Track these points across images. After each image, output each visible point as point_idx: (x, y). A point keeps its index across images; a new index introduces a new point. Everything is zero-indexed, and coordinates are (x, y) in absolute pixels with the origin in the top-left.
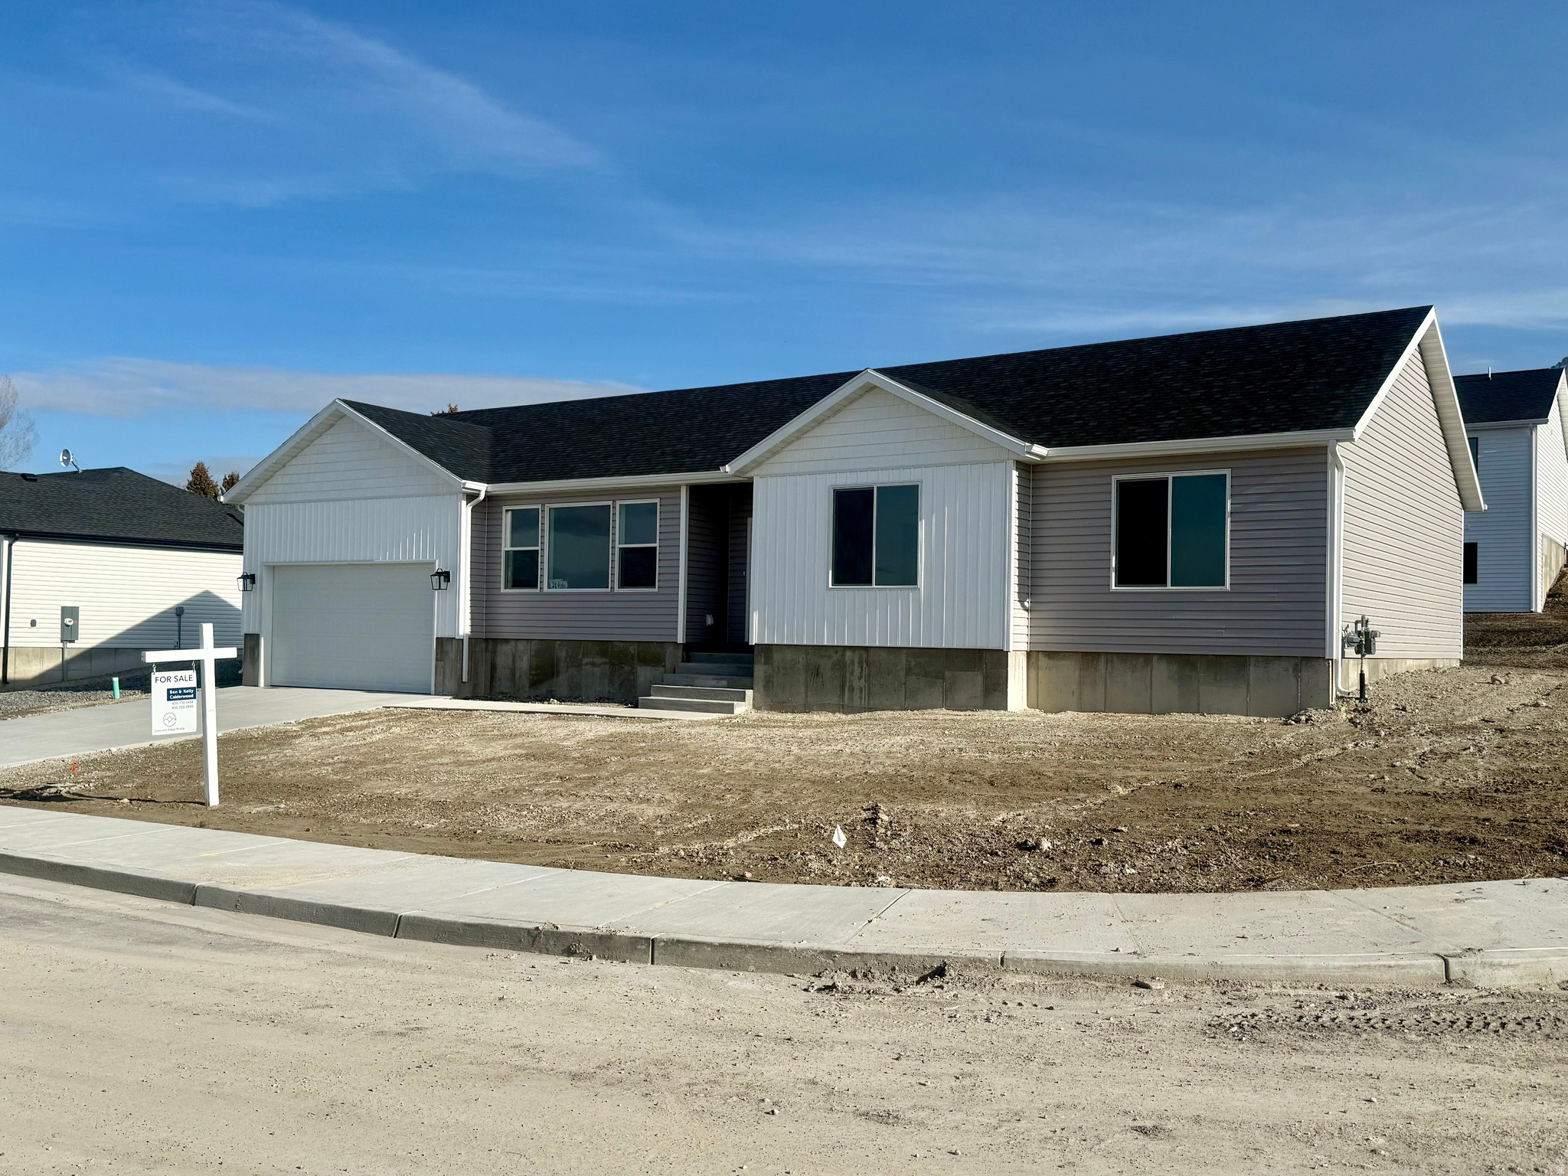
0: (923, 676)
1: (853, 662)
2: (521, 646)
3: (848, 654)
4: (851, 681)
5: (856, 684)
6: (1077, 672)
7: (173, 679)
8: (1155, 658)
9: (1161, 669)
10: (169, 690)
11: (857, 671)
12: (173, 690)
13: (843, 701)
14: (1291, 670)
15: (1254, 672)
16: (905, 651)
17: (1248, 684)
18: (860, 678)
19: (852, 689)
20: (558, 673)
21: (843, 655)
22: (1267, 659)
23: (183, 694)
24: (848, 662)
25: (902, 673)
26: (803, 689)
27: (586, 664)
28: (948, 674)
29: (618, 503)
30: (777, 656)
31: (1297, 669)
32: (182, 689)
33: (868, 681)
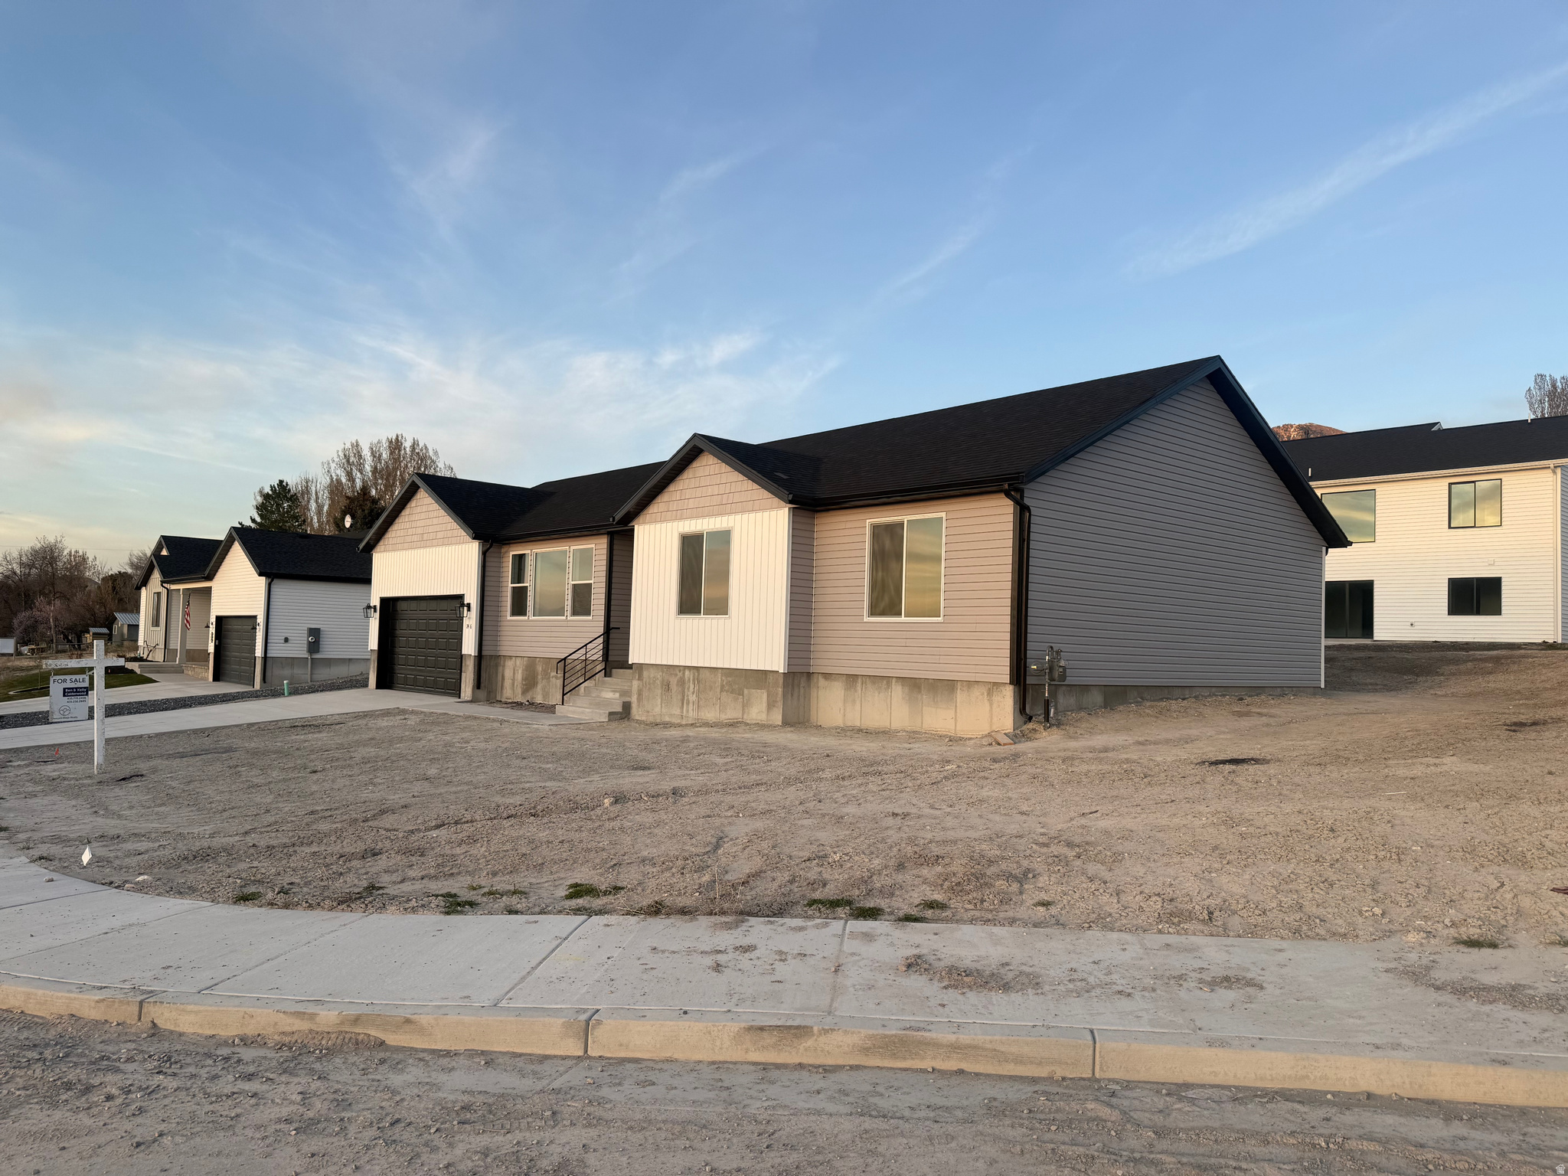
0: (731, 693)
1: (689, 680)
2: (519, 661)
3: (687, 672)
4: (688, 696)
5: (693, 698)
6: (843, 691)
7: (68, 681)
8: (894, 680)
9: (898, 691)
10: (64, 689)
11: (692, 686)
12: (68, 688)
13: (683, 713)
14: (986, 694)
15: (960, 696)
16: (720, 671)
17: (956, 706)
18: (693, 693)
19: (688, 703)
20: (537, 683)
21: (684, 674)
22: (970, 684)
23: (76, 692)
24: (687, 679)
25: (718, 690)
26: (659, 703)
27: (553, 677)
28: (746, 691)
29: (572, 548)
30: (645, 674)
31: (990, 693)
32: (76, 688)
33: (698, 696)
